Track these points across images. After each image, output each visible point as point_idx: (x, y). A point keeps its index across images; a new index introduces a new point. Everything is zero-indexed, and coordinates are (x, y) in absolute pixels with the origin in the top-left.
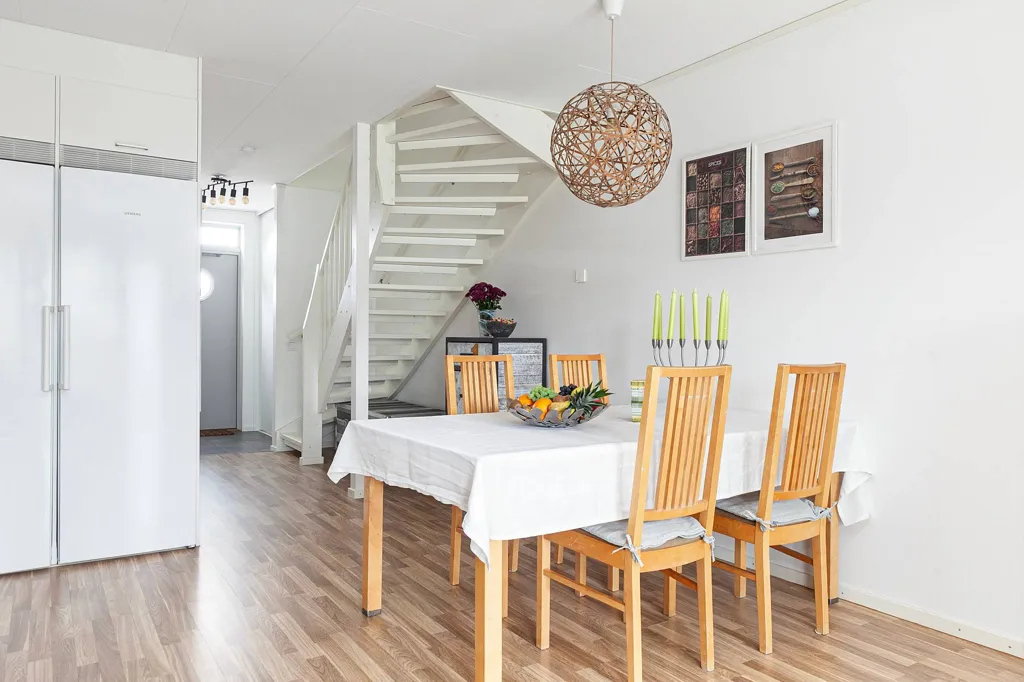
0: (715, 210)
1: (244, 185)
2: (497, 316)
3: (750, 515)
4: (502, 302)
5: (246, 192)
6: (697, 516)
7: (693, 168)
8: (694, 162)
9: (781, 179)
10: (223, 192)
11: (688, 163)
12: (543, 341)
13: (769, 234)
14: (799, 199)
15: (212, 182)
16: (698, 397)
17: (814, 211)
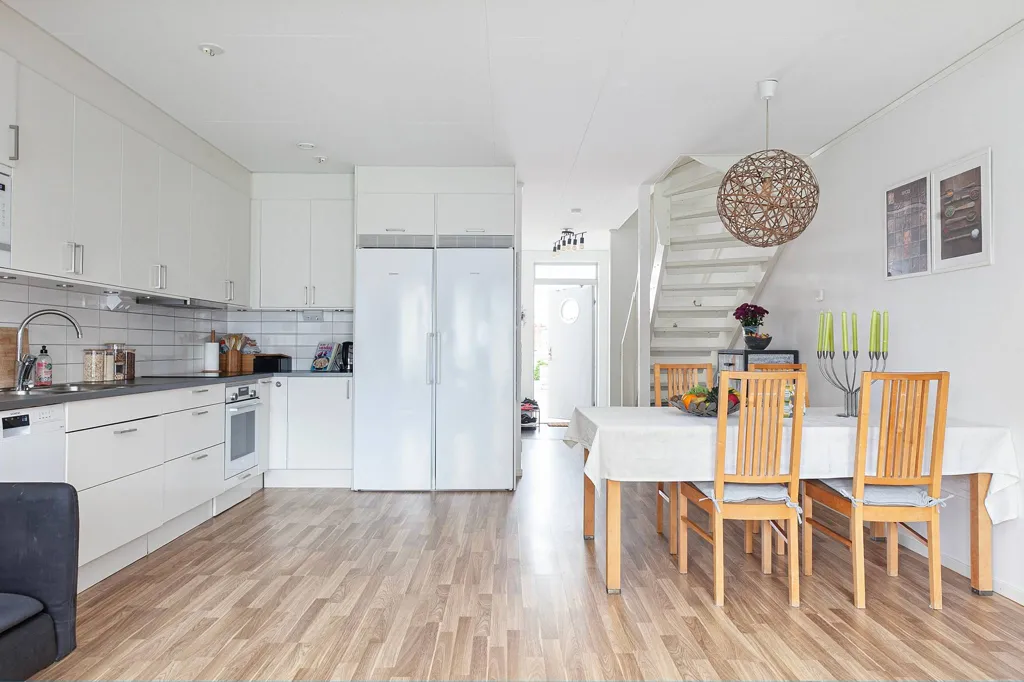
0: (907, 234)
1: (580, 236)
2: (761, 331)
3: (846, 493)
4: (766, 319)
5: (582, 240)
6: (786, 485)
7: (891, 196)
8: (892, 191)
9: (951, 204)
10: (569, 242)
11: (888, 193)
12: (796, 354)
13: (945, 255)
14: (964, 222)
15: (563, 235)
16: (768, 394)
17: (975, 232)
